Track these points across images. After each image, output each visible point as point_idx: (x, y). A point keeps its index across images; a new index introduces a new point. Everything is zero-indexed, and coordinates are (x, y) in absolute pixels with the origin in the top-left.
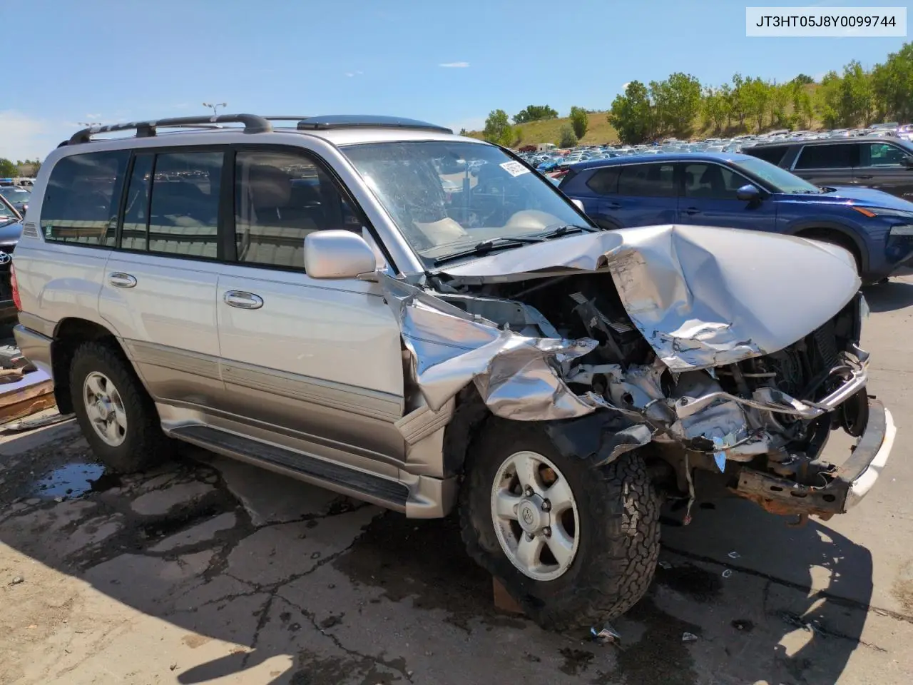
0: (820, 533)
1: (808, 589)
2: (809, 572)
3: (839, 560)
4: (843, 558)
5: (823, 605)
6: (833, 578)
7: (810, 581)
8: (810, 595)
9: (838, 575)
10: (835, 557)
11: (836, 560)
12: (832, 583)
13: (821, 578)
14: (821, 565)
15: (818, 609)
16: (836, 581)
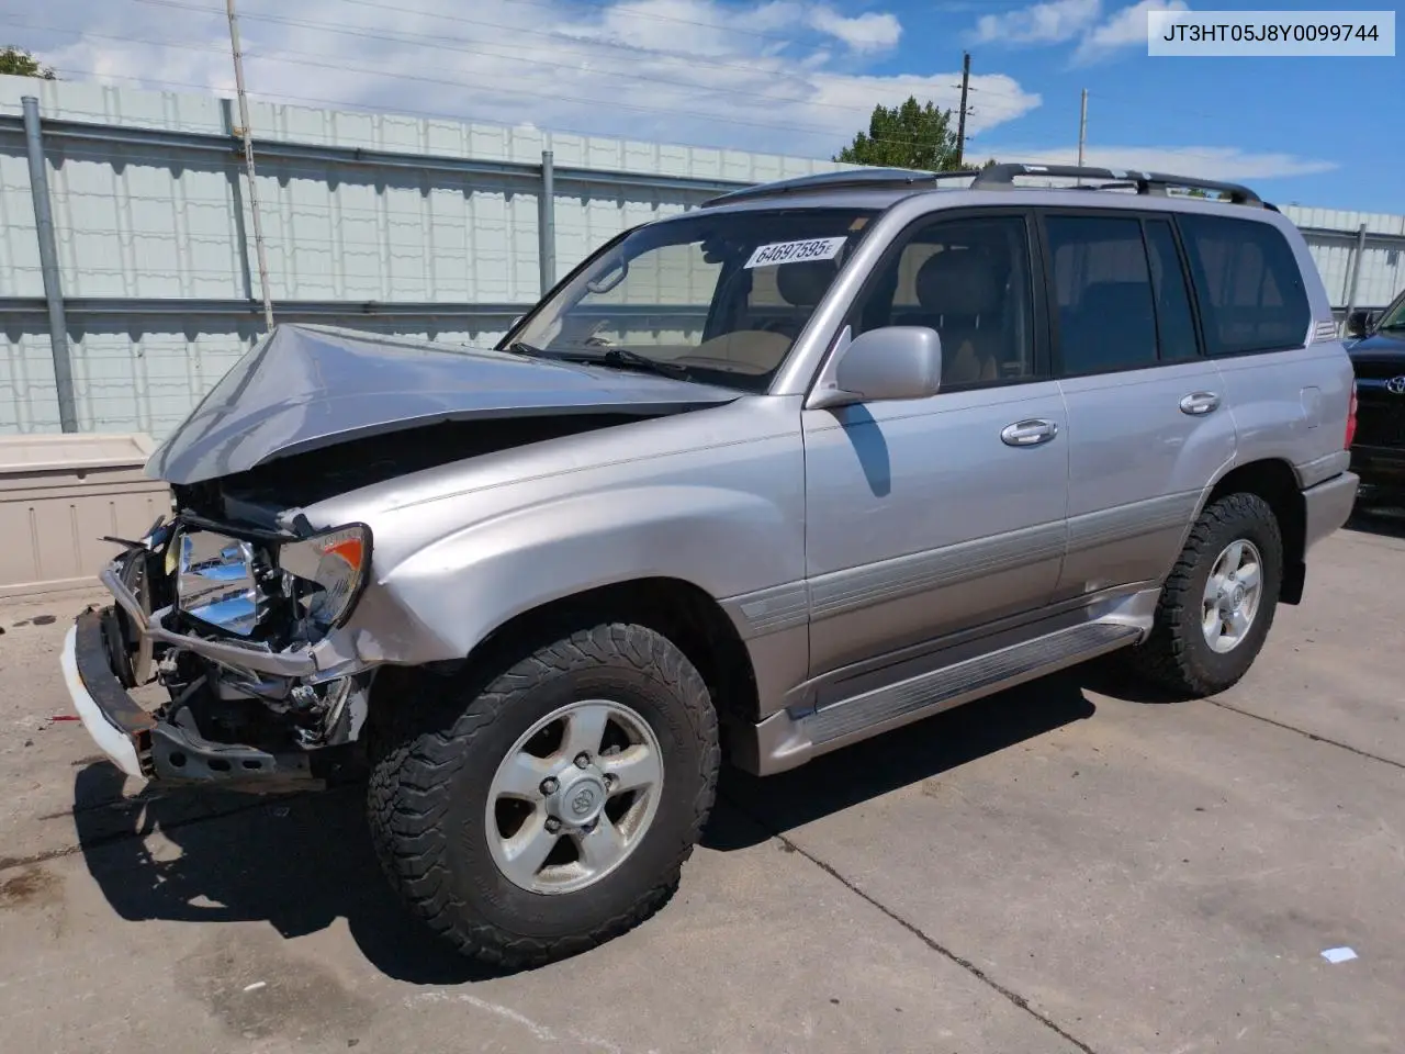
0: (216, 904)
1: (163, 828)
2: (180, 845)
3: (158, 882)
4: (155, 886)
5: (135, 824)
6: (148, 855)
7: (170, 837)
8: (156, 825)
9: (144, 861)
10: (164, 882)
11: (162, 880)
12: (144, 849)
13: (162, 848)
14: (174, 862)
15: (138, 817)
16: (140, 854)
